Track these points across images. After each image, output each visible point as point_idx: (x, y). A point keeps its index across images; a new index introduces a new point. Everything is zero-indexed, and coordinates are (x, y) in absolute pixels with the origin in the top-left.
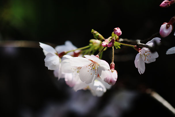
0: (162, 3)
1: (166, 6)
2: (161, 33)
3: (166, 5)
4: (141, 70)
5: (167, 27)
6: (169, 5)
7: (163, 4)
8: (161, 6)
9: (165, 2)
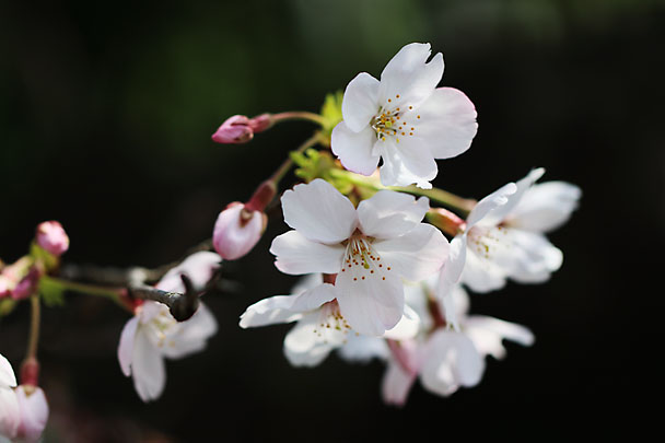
0: (222, 128)
1: (237, 139)
2: (218, 244)
3: (238, 134)
4: (150, 384)
5: (243, 222)
6: (248, 135)
7: (226, 130)
8: (217, 138)
9: (233, 124)
